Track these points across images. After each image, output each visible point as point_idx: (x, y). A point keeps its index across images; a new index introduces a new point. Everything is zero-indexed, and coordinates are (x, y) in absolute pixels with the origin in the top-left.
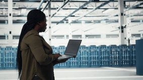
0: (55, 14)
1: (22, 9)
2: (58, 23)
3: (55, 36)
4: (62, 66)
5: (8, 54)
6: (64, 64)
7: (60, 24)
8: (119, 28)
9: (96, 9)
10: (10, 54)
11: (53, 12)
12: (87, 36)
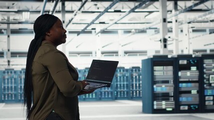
0: (72, 19)
1: (24, 13)
2: (78, 33)
3: (79, 53)
4: (89, 98)
5: (8, 79)
6: (92, 96)
7: (81, 35)
8: (161, 41)
9: (130, 12)
10: (11, 80)
11: (68, 16)
12: (126, 53)
